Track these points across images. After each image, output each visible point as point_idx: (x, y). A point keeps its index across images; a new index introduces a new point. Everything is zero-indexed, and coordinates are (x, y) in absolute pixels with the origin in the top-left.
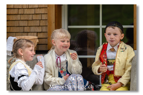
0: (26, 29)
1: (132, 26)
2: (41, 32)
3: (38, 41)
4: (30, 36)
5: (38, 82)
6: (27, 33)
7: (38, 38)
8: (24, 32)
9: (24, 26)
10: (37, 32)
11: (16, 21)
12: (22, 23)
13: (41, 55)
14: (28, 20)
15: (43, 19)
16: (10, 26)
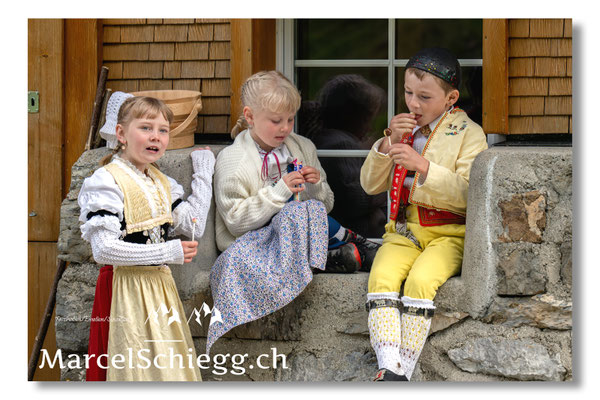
0: (170, 70)
1: (479, 62)
2: (211, 79)
3: (199, 105)
4: (181, 91)
5: (189, 229)
6: (172, 82)
7: (203, 98)
8: (162, 79)
9: (164, 61)
10: (201, 79)
11: (140, 46)
12: (157, 53)
13: (207, 147)
14: (175, 43)
15: (217, 38)
16: (124, 61)
